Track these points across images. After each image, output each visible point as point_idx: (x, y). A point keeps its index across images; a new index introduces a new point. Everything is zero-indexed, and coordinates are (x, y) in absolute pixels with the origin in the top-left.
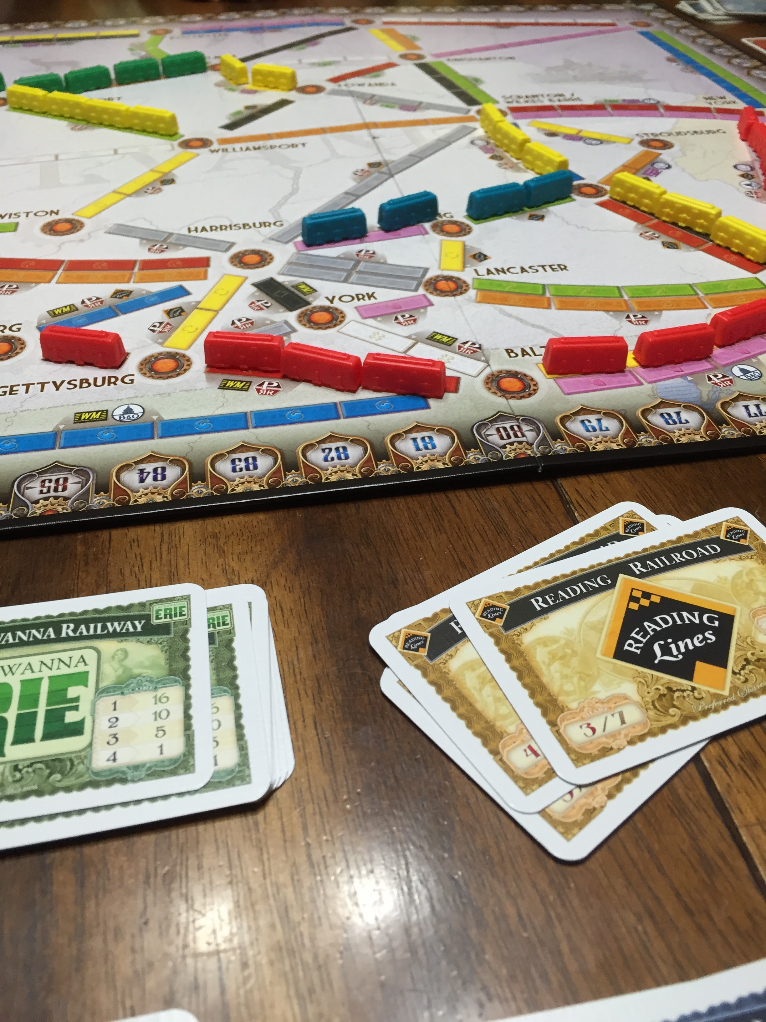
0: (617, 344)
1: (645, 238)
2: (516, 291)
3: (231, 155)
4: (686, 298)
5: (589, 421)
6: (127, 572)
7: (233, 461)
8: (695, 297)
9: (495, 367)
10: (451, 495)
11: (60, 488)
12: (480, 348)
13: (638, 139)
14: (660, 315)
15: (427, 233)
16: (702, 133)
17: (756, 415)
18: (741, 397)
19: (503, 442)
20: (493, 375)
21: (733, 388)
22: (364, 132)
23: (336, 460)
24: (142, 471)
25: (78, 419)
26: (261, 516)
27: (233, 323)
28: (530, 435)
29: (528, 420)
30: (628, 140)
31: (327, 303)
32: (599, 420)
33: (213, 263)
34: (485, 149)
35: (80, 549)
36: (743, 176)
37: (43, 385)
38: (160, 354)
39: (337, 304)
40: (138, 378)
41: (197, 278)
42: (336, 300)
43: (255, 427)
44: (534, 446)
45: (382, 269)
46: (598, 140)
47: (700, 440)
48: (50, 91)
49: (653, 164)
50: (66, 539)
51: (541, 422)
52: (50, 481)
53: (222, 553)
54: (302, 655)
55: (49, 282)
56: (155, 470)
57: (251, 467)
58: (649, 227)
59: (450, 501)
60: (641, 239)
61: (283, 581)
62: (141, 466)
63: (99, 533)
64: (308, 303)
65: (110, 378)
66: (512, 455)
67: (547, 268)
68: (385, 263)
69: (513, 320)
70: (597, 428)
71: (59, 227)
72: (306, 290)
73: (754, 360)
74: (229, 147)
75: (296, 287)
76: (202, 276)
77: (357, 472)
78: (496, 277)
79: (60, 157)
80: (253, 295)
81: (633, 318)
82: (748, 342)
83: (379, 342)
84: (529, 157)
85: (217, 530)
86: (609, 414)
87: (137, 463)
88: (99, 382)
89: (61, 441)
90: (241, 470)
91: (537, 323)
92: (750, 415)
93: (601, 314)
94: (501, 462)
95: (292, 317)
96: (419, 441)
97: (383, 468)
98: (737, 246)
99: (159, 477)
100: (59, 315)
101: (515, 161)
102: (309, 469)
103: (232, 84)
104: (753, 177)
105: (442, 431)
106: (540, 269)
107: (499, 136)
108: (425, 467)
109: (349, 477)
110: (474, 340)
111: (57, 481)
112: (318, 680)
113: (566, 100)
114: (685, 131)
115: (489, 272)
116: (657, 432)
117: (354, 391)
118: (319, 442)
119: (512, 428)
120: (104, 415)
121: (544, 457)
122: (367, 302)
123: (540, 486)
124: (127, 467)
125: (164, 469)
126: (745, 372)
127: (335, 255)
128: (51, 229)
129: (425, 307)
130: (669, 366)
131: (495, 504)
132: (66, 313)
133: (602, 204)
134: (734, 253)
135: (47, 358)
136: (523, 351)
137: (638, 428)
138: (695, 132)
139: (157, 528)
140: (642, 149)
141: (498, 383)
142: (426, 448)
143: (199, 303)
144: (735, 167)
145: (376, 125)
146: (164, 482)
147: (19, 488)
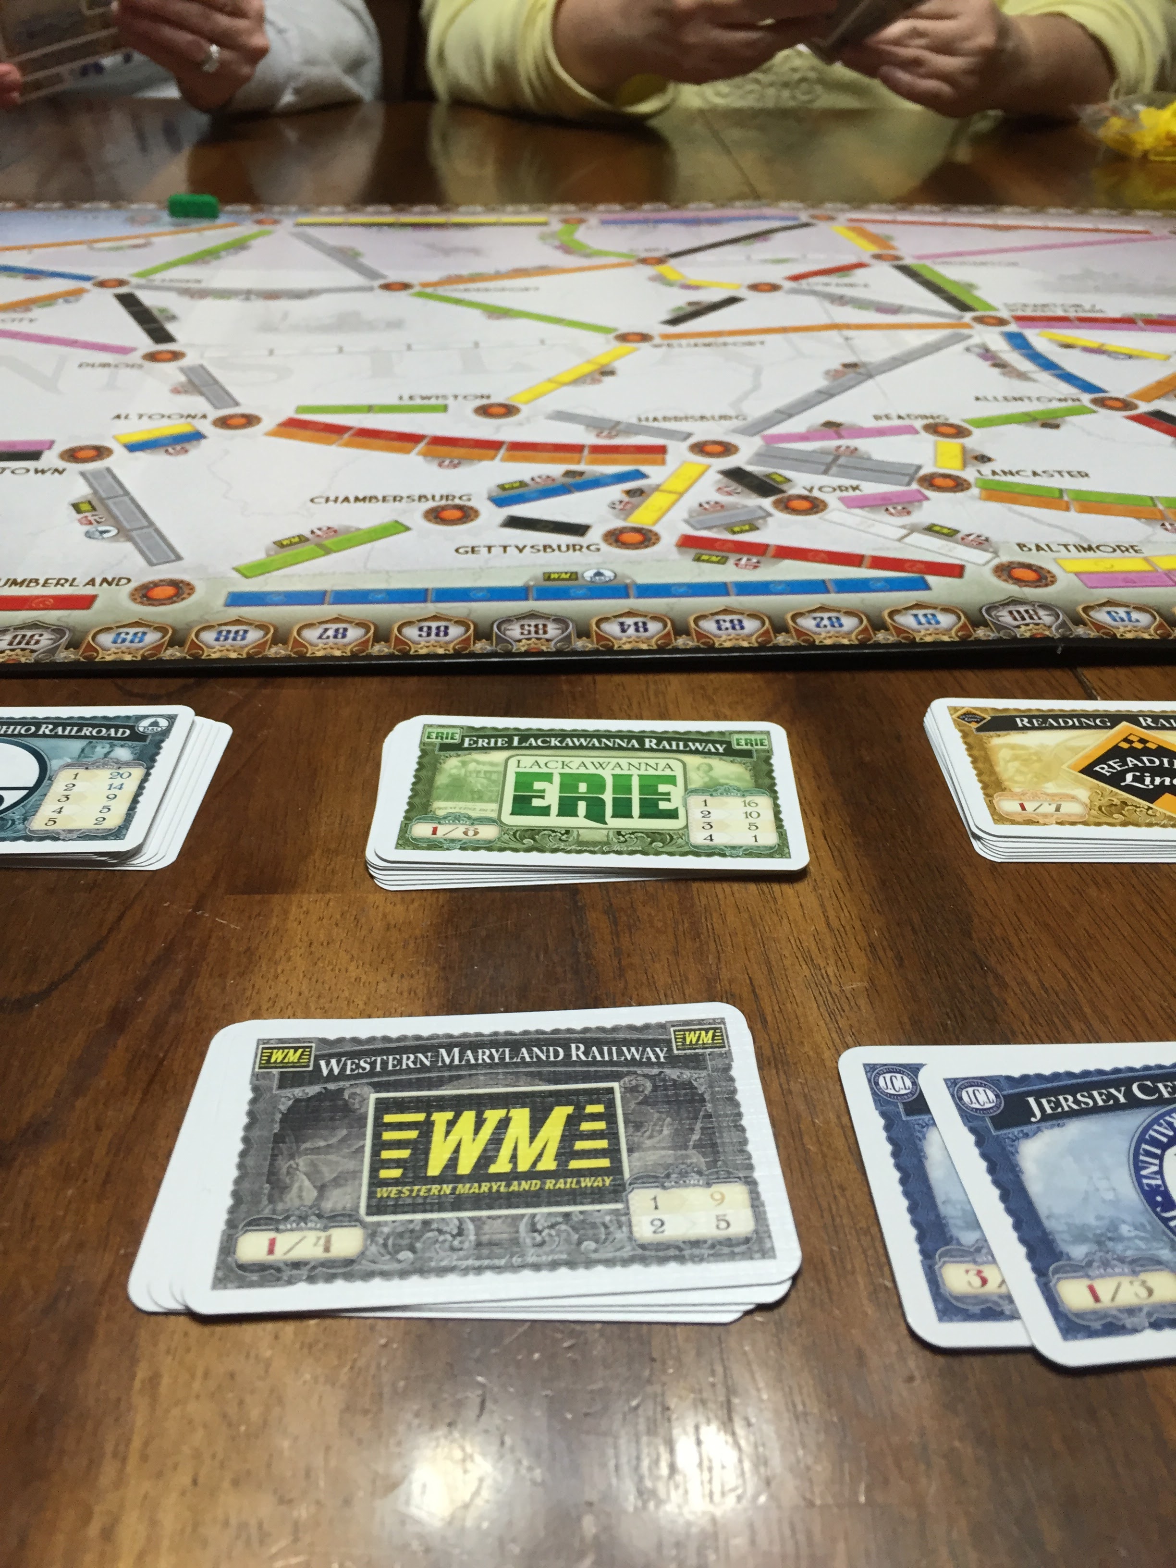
2: (1029, 492)
3: (676, 350)
5: (1117, 613)
7: (718, 621)
9: (1004, 558)
11: (541, 632)
12: (986, 540)
15: (917, 433)
19: (1016, 623)
20: (1003, 565)
22: (834, 334)
23: (829, 628)
24: (622, 624)
25: (548, 577)
27: (701, 505)
28: (1048, 619)
29: (1044, 606)
30: (1164, 357)
31: (806, 493)
32: (1128, 613)
33: (670, 450)
34: (984, 357)
37: (505, 547)
38: (625, 528)
39: (816, 493)
40: (604, 547)
41: (654, 463)
42: (815, 490)
43: (738, 595)
44: (1053, 628)
45: (868, 465)
46: (1126, 355)
51: (1058, 608)
52: (529, 625)
55: (493, 459)
56: (636, 624)
57: (738, 627)
62: (621, 620)
64: (782, 491)
65: (574, 544)
66: (1028, 635)
67: (1065, 474)
68: (869, 459)
69: (1025, 518)
70: (1126, 619)
71: (493, 411)
72: (779, 479)
74: (674, 342)
75: (768, 476)
76: (660, 462)
77: (853, 639)
78: (1004, 478)
79: (480, 345)
80: (719, 481)
81: (1168, 526)
83: (868, 530)
86: (1140, 609)
87: (615, 617)
88: (564, 547)
89: (533, 594)
90: (727, 629)
91: (1054, 522)
93: (1131, 521)
94: (1015, 639)
95: (767, 503)
96: (921, 617)
97: (882, 637)
99: (641, 630)
100: (509, 489)
102: (801, 633)
105: (946, 610)
106: (1056, 475)
108: (928, 639)
109: (845, 642)
110: (979, 533)
111: (536, 626)
113: (1085, 311)
115: (994, 473)
118: (810, 612)
119: (1027, 611)
120: (574, 576)
121: (1064, 639)
122: (851, 493)
124: (606, 619)
125: (644, 623)
127: (811, 449)
128: (485, 413)
129: (920, 501)
132: (517, 488)
133: (1131, 418)
136: (1038, 548)
141: (1009, 572)
142: (929, 623)
143: (659, 485)
145: (848, 327)
146: (647, 634)
147: (499, 628)
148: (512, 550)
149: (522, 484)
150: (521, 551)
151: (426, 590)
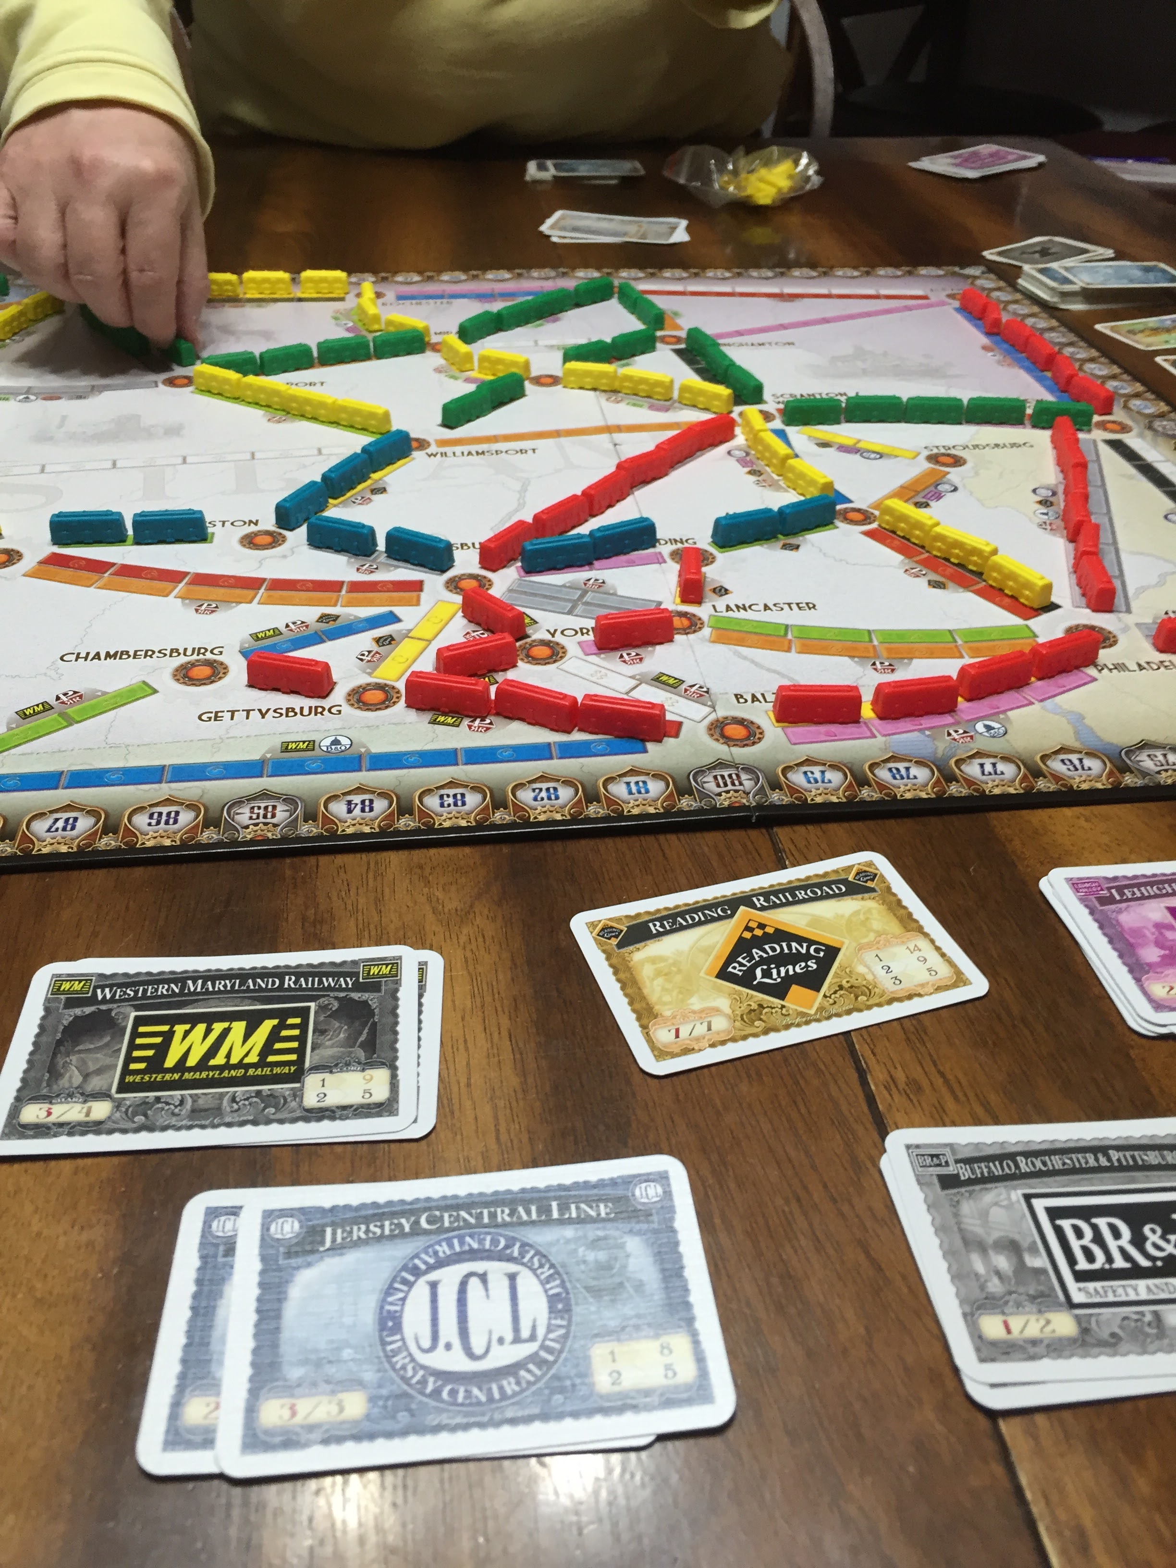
0: (851, 694)
1: (910, 575)
2: (757, 630)
3: (450, 460)
4: (942, 645)
5: (812, 773)
6: (334, 898)
7: (441, 797)
8: (953, 645)
9: (721, 713)
10: (661, 838)
11: (269, 815)
12: (707, 692)
13: (926, 453)
14: (910, 664)
15: (665, 562)
16: (1005, 446)
17: (990, 774)
18: (978, 754)
19: (719, 790)
20: (718, 721)
21: (972, 745)
22: (605, 437)
23: (546, 801)
24: (349, 803)
25: (285, 748)
26: (467, 850)
28: (748, 784)
29: (748, 769)
30: (912, 455)
31: (548, 637)
32: (823, 772)
33: (426, 587)
34: (743, 462)
35: (288, 872)
36: (1040, 502)
37: (248, 712)
38: (368, 684)
39: (559, 638)
40: (346, 709)
41: (409, 603)
42: (558, 633)
43: (466, 764)
44: (751, 795)
45: (611, 602)
46: (878, 453)
47: (925, 796)
48: (245, 374)
49: (936, 487)
50: (274, 863)
51: (760, 771)
52: (259, 808)
53: (428, 883)
54: (501, 977)
55: (250, 602)
56: (363, 802)
57: (459, 803)
58: (917, 562)
59: (660, 845)
60: (905, 576)
61: (486, 911)
62: (349, 798)
63: (306, 858)
64: (528, 636)
65: (316, 708)
66: (726, 804)
67: (794, 606)
68: (615, 594)
69: (747, 663)
70: (819, 779)
71: (259, 540)
72: (527, 620)
73: (1002, 716)
74: (449, 450)
76: (415, 602)
77: (566, 813)
78: (736, 614)
79: (257, 455)
81: (878, 666)
82: (1001, 696)
83: (600, 681)
84: (790, 475)
85: (423, 862)
86: (834, 767)
87: (344, 794)
88: (306, 712)
89: (268, 769)
90: (449, 805)
91: (773, 667)
92: (983, 774)
93: (846, 660)
94: (714, 809)
96: (633, 785)
97: (593, 810)
98: (1011, 588)
99: (367, 809)
100: (262, 638)
101: (775, 477)
102: (518, 808)
103: (454, 371)
104: (1052, 504)
105: (657, 776)
106: (786, 607)
107: (760, 448)
108: (636, 811)
109: (558, 817)
110: (702, 684)
111: (266, 808)
112: (515, 1000)
114: (984, 444)
115: (728, 608)
116: (882, 787)
117: (569, 732)
118: (530, 782)
119: (730, 776)
120: (311, 745)
121: (760, 807)
123: (754, 834)
124: (335, 797)
125: (371, 801)
126: (989, 728)
127: (560, 583)
128: (251, 543)
130: (908, 719)
131: (706, 849)
132: (270, 637)
133: (868, 534)
134: (1007, 595)
135: (251, 685)
136: (754, 698)
137: (862, 782)
138: (997, 446)
139: (364, 856)
140: (928, 465)
141: (722, 730)
142: (639, 792)
143: (410, 631)
144: (1034, 491)
145: (619, 429)
146: (372, 814)
147: (229, 813)
148: (255, 715)
149: (276, 632)
150: (263, 716)
151: (164, 766)
